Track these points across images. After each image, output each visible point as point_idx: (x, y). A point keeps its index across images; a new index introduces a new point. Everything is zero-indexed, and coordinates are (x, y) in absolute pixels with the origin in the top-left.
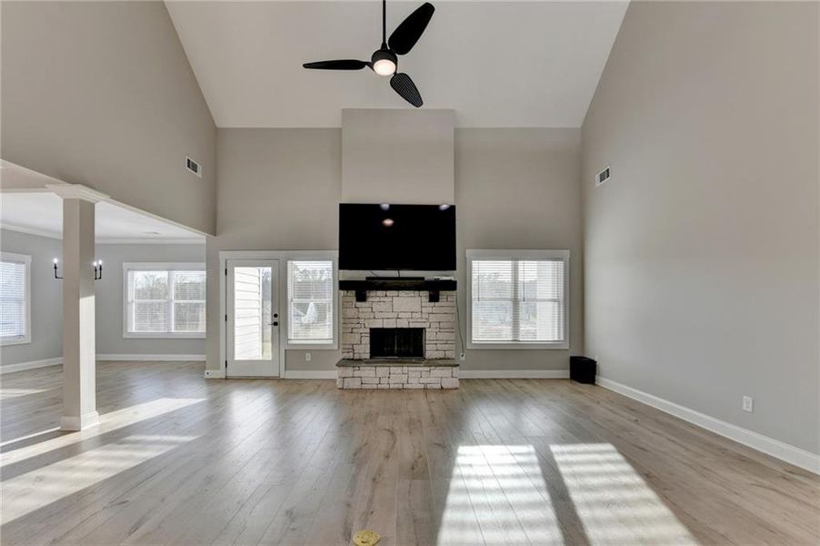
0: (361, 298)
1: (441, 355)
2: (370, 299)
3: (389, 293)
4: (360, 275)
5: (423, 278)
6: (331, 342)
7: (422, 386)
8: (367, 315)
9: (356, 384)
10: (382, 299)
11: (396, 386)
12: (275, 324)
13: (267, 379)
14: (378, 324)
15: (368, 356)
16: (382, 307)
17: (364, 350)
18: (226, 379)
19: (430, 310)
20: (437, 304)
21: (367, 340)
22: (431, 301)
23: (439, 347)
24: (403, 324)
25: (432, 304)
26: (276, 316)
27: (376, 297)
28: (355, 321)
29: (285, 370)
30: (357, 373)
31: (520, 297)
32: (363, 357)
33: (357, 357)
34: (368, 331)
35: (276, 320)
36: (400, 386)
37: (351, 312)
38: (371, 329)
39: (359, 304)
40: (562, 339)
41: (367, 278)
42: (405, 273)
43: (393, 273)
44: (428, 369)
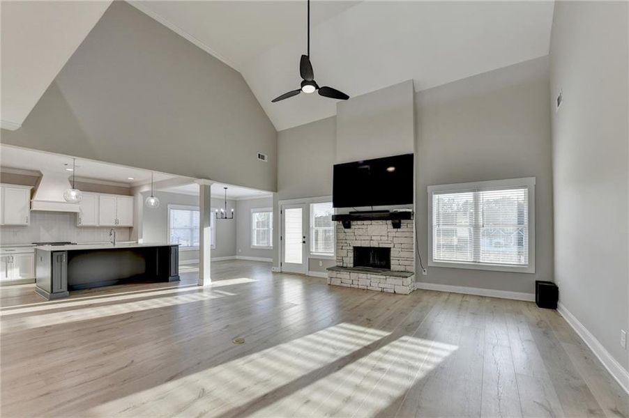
0: (347, 226)
1: (402, 268)
2: (353, 227)
3: (365, 222)
4: (345, 211)
5: (388, 211)
6: (333, 255)
7: (380, 289)
8: (351, 238)
9: (338, 283)
10: (360, 227)
11: (363, 287)
12: (304, 242)
13: (300, 275)
14: (358, 244)
15: (352, 265)
16: (361, 232)
17: (349, 261)
18: (281, 272)
19: (394, 234)
20: (399, 230)
21: (351, 255)
22: (394, 227)
23: (401, 262)
24: (375, 244)
25: (395, 230)
26: (304, 237)
27: (356, 225)
28: (344, 241)
29: (309, 270)
30: (339, 276)
32: (349, 266)
33: (345, 265)
34: (352, 248)
35: (304, 240)
37: (342, 236)
38: (354, 247)
39: (346, 230)
40: (527, 263)
41: (350, 213)
42: (376, 208)
43: (368, 208)
44: (385, 277)
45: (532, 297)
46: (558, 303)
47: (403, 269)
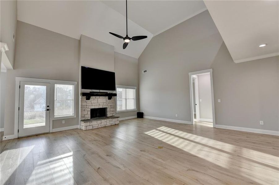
0: (88, 99)
2: (91, 99)
3: (97, 97)
4: (88, 91)
5: (107, 93)
6: (74, 115)
7: (110, 125)
8: (90, 105)
9: (91, 128)
10: (95, 99)
12: (48, 110)
14: (93, 107)
15: (90, 118)
16: (95, 101)
17: (88, 116)
18: (18, 138)
19: (108, 102)
20: (110, 100)
21: (89, 113)
23: (111, 113)
24: (101, 107)
25: (109, 100)
26: (48, 106)
28: (85, 107)
29: (53, 128)
30: (91, 124)
31: (127, 98)
32: (88, 119)
33: (86, 119)
34: (90, 110)
35: (48, 108)
36: (104, 126)
37: (84, 104)
39: (87, 101)
40: (135, 108)
41: (90, 92)
42: (101, 91)
43: (98, 91)
45: (136, 116)
46: (144, 116)
47: (112, 115)
